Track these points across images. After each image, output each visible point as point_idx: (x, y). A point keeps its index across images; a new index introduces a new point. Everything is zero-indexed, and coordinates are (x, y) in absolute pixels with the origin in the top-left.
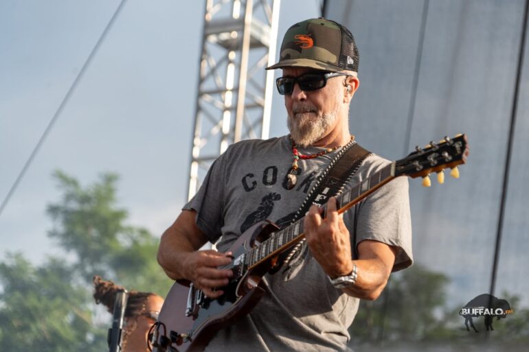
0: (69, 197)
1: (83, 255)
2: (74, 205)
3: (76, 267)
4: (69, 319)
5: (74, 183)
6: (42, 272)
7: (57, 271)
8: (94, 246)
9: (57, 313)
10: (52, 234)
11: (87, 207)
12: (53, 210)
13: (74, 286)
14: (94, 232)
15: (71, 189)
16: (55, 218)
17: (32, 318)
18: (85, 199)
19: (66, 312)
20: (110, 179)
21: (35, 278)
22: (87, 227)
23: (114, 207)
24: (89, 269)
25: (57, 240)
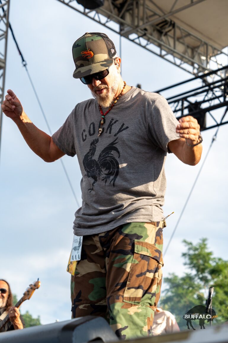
0: (189, 249)
1: (198, 271)
2: (192, 252)
3: (196, 275)
4: (195, 296)
5: (191, 244)
6: (183, 279)
7: (189, 278)
8: (202, 267)
9: (190, 294)
10: (185, 264)
11: (197, 252)
12: (184, 255)
13: (196, 283)
14: (201, 262)
15: (190, 246)
16: (185, 258)
17: (181, 298)
18: (196, 249)
19: (194, 293)
20: (204, 240)
21: (181, 282)
22: (198, 260)
23: (207, 251)
24: (201, 276)
25: (187, 266)
